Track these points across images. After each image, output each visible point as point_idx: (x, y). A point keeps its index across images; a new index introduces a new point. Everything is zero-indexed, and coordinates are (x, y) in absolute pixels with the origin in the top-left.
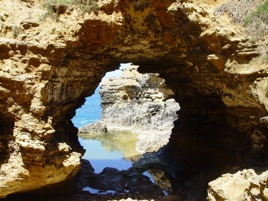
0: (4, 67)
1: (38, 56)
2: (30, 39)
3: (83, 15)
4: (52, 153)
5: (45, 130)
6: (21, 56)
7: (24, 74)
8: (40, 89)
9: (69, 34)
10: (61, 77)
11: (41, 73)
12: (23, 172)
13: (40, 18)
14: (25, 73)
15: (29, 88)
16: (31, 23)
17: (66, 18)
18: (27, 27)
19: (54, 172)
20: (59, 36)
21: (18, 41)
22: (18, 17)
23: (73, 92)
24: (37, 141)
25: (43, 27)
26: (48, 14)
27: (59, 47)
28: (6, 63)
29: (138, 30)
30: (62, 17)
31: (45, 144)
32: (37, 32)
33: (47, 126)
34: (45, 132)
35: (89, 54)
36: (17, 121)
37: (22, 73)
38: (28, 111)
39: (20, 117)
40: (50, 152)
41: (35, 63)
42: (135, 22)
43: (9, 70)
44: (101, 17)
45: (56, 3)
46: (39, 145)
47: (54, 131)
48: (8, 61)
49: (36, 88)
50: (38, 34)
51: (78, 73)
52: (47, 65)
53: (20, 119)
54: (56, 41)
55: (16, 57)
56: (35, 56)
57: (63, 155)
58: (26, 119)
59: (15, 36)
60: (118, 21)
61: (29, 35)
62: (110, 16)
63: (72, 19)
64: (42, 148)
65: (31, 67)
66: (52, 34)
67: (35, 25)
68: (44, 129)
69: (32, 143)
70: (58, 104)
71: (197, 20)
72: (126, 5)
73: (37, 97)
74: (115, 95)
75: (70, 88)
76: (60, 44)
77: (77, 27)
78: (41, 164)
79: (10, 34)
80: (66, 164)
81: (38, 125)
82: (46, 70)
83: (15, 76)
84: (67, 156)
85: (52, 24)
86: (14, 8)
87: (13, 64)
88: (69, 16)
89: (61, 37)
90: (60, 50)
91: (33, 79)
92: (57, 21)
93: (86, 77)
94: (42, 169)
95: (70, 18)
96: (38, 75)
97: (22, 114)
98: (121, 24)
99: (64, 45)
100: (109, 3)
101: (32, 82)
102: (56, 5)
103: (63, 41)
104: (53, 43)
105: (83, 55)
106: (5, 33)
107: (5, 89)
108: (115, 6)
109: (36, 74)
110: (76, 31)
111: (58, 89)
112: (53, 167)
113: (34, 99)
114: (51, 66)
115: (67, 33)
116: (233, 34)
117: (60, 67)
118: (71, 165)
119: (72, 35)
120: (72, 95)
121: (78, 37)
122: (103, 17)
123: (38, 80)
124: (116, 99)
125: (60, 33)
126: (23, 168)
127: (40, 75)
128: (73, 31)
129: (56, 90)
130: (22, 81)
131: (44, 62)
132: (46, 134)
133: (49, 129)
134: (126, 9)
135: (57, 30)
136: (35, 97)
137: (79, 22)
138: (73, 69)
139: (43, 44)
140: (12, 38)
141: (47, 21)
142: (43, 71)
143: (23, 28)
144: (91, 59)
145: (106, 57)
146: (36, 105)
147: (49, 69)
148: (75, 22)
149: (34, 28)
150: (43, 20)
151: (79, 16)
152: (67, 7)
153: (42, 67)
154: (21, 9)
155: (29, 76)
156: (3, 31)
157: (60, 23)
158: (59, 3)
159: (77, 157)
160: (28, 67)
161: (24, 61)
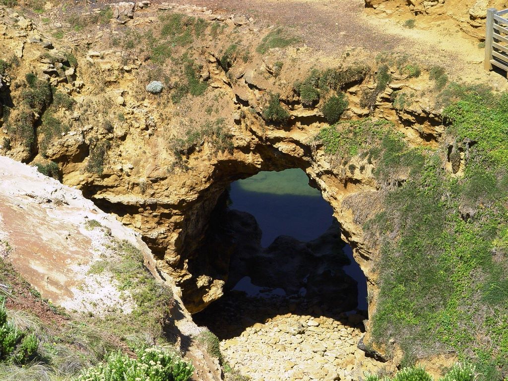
0: (135, 223)
1: (170, 210)
2: (160, 195)
3: (216, 153)
5: (181, 278)
6: (151, 211)
7: (156, 230)
8: (174, 242)
9: (201, 182)
11: (173, 224)
13: (168, 170)
15: (162, 242)
16: (158, 178)
17: (197, 158)
25: (172, 181)
27: (190, 201)
28: (136, 219)
30: (192, 162)
31: (182, 289)
32: (166, 187)
33: (184, 272)
34: (181, 280)
37: (154, 228)
38: (161, 259)
41: (169, 216)
44: (236, 157)
45: (184, 146)
47: (191, 275)
48: (138, 217)
49: (170, 240)
50: (167, 189)
52: (178, 217)
54: (187, 194)
55: (146, 214)
56: (166, 211)
57: (203, 290)
59: (143, 192)
60: (257, 164)
61: (158, 191)
62: (247, 155)
63: (204, 158)
65: (162, 220)
66: (183, 188)
67: (163, 179)
68: (180, 276)
70: (194, 237)
71: (329, 201)
73: (171, 249)
76: (193, 197)
77: (209, 171)
79: (138, 189)
80: (207, 299)
81: (173, 273)
82: (178, 221)
84: (207, 290)
85: (182, 177)
86: (137, 152)
87: (143, 220)
88: (200, 154)
89: (192, 188)
90: (193, 203)
91: (166, 232)
92: (186, 171)
95: (201, 157)
96: (170, 227)
99: (196, 196)
100: (245, 145)
101: (165, 235)
102: (184, 148)
103: (195, 192)
104: (184, 197)
106: (132, 188)
108: (252, 148)
110: (209, 175)
113: (168, 250)
114: (183, 216)
115: (198, 182)
116: (354, 234)
118: (212, 300)
119: (204, 182)
121: (211, 180)
122: (240, 156)
123: (171, 230)
125: (191, 186)
127: (172, 226)
128: (205, 177)
130: (154, 237)
131: (175, 214)
133: (185, 275)
135: (188, 184)
136: (169, 249)
137: (212, 162)
139: (173, 200)
140: (140, 194)
141: (176, 173)
142: (175, 222)
143: (151, 183)
146: (170, 256)
147: (182, 219)
148: (207, 163)
149: (162, 182)
150: (171, 171)
151: (211, 154)
152: (196, 145)
153: (174, 219)
154: (145, 153)
155: (162, 229)
156: (130, 188)
157: (190, 172)
158: (187, 144)
159: (219, 286)
160: (159, 221)
161: (155, 216)
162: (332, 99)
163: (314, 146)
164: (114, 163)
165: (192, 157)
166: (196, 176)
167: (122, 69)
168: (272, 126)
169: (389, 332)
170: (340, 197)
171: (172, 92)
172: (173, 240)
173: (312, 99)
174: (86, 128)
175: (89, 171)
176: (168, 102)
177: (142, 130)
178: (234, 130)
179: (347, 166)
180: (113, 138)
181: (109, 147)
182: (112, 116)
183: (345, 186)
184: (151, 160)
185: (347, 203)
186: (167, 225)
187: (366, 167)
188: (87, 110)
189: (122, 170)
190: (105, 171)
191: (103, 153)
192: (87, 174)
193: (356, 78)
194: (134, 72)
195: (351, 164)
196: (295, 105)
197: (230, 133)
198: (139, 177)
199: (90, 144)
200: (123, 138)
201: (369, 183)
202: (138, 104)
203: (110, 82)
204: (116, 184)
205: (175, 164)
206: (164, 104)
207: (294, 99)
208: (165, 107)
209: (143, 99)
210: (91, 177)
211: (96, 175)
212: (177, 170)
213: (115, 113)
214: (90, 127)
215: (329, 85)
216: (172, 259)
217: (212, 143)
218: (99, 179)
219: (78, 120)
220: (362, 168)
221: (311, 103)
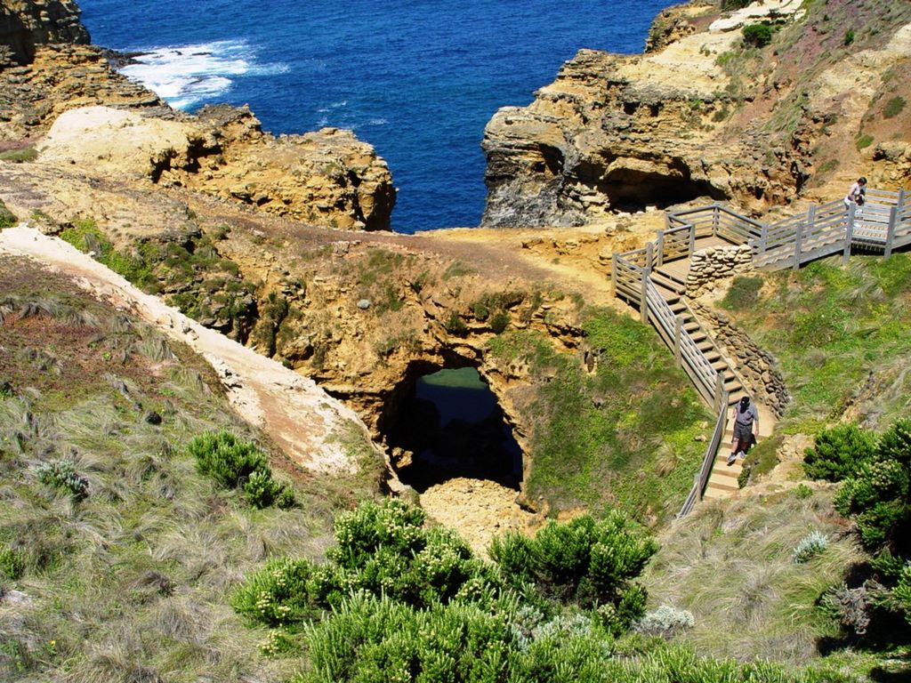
1: (373, 397)
2: (366, 385)
3: (409, 354)
6: (359, 398)
9: (398, 376)
13: (372, 367)
16: (365, 372)
17: (395, 358)
21: (359, 390)
22: (354, 365)
25: (375, 375)
30: (391, 361)
33: (383, 444)
41: (372, 402)
44: (425, 358)
50: (371, 381)
52: (380, 402)
54: (387, 385)
55: (355, 400)
56: (371, 398)
59: (354, 383)
60: (439, 363)
61: (364, 383)
62: (433, 356)
63: (400, 358)
65: (367, 405)
66: (383, 380)
67: (369, 373)
71: (495, 392)
74: (517, 161)
76: (391, 387)
77: (403, 368)
79: (349, 382)
82: (379, 406)
84: (400, 458)
85: (383, 372)
86: (349, 353)
88: (397, 356)
89: (391, 381)
90: (391, 392)
92: (385, 367)
95: (398, 358)
96: (373, 410)
99: (393, 387)
100: (431, 349)
102: (385, 350)
103: (393, 384)
104: (384, 387)
106: (345, 380)
108: (437, 352)
110: (403, 372)
114: (383, 402)
115: (395, 377)
116: (513, 417)
119: (400, 376)
121: (405, 375)
124: (518, 169)
125: (390, 379)
127: (375, 409)
128: (400, 373)
131: (377, 401)
134: (447, 357)
135: (387, 378)
137: (406, 362)
139: (376, 389)
140: (351, 385)
142: (377, 407)
143: (359, 376)
147: (383, 405)
148: (402, 362)
149: (368, 376)
150: (375, 368)
151: (405, 355)
152: (394, 348)
153: (376, 404)
154: (355, 353)
155: (367, 412)
156: (343, 380)
157: (389, 368)
158: (387, 348)
159: (409, 456)
160: (365, 405)
161: (362, 402)
162: (499, 315)
163: (484, 351)
164: (332, 361)
165: (391, 357)
166: (394, 371)
167: (339, 291)
168: (453, 334)
169: (539, 491)
170: (503, 389)
171: (377, 308)
172: (375, 421)
173: (483, 315)
174: (312, 334)
175: (313, 367)
176: (373, 315)
177: (354, 336)
178: (423, 337)
179: (509, 366)
180: (331, 342)
181: (329, 349)
182: (331, 326)
183: (508, 381)
184: (359, 359)
185: (509, 394)
186: (371, 408)
187: (523, 367)
188: (313, 321)
189: (337, 366)
190: (325, 367)
191: (323, 353)
192: (311, 369)
194: (348, 293)
195: (512, 364)
196: (471, 319)
197: (420, 340)
198: (351, 372)
199: (314, 346)
200: (339, 342)
201: (525, 379)
202: (351, 317)
203: (330, 300)
204: (333, 377)
205: (377, 363)
206: (370, 317)
207: (470, 315)
208: (371, 319)
209: (355, 313)
210: (316, 371)
212: (380, 366)
213: (333, 323)
214: (315, 333)
215: (496, 305)
217: (406, 347)
218: (322, 373)
219: (306, 328)
220: (521, 368)
221: (482, 318)
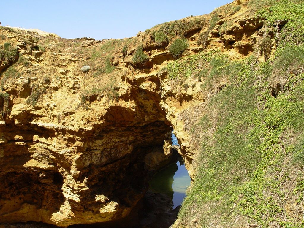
0: (53, 143)
1: (74, 136)
2: (68, 124)
3: (108, 101)
4: (89, 203)
5: (80, 188)
6: (63, 136)
8: (75, 160)
9: (96, 118)
10: (98, 146)
11: (76, 147)
12: (71, 214)
13: (75, 108)
14: (66, 147)
15: (68, 159)
16: (69, 112)
17: (97, 104)
18: (67, 114)
19: (92, 216)
20: (87, 121)
21: (61, 126)
22: (62, 106)
23: (119, 152)
24: (76, 195)
25: (76, 115)
26: (81, 104)
27: (87, 130)
28: (54, 141)
29: (151, 112)
30: (93, 106)
31: (81, 197)
32: (72, 119)
33: (82, 185)
34: (80, 189)
35: (122, 127)
36: (64, 179)
37: (63, 148)
38: (70, 173)
39: (65, 176)
40: (88, 202)
41: (73, 141)
42: (147, 107)
43: (55, 146)
44: (121, 104)
46: (76, 197)
47: (88, 188)
48: (55, 139)
49: (73, 158)
50: (73, 120)
51: (117, 140)
52: (80, 142)
53: (66, 178)
54: (85, 125)
55: (59, 137)
56: (72, 136)
57: (100, 204)
58: (69, 178)
59: (59, 121)
60: (132, 108)
61: (67, 121)
62: (127, 102)
63: (101, 105)
64: (78, 200)
65: (70, 144)
66: (82, 120)
67: (72, 113)
68: (79, 187)
69: (72, 196)
70: (97, 166)
71: (170, 120)
72: (136, 95)
73: (74, 165)
75: (113, 150)
76: (88, 128)
77: (102, 113)
78: (82, 210)
79: (56, 120)
80: (102, 211)
81: (75, 184)
82: (79, 145)
83: (58, 150)
84: (103, 205)
85: (83, 113)
86: (61, 98)
87: (58, 142)
88: (99, 102)
89: (89, 122)
90: (88, 132)
91: (71, 152)
92: (87, 109)
93: (127, 141)
94: (82, 213)
95: (100, 104)
96: (75, 149)
97: (67, 175)
98: (134, 110)
99: (91, 128)
100: (125, 93)
101: (70, 154)
102: (88, 95)
103: (91, 125)
104: (82, 127)
105: (117, 128)
106: (53, 119)
107: (55, 158)
108: (129, 96)
109: (73, 149)
110: (102, 116)
111: (98, 155)
112: (90, 213)
113: (72, 166)
114: (83, 143)
115: (93, 119)
116: (183, 140)
117: (95, 140)
118: (106, 212)
119: (98, 119)
120: (118, 155)
121: (104, 119)
122: (123, 103)
123: (75, 152)
125: (88, 120)
126: (71, 211)
127: (76, 149)
128: (99, 116)
129: (95, 156)
130: (62, 154)
131: (78, 140)
132: (80, 191)
133: (84, 187)
134: (138, 98)
135: (86, 118)
137: (105, 107)
138: (112, 137)
139: (76, 128)
140: (57, 123)
141: (79, 110)
142: (77, 146)
143: (64, 115)
144: (125, 130)
145: (137, 128)
146: (73, 170)
147: (82, 145)
148: (102, 108)
149: (71, 116)
150: (77, 109)
151: (106, 102)
152: (97, 95)
153: (77, 143)
154: (66, 99)
155: (68, 150)
156: (52, 118)
157: (89, 111)
158: (90, 93)
159: (114, 205)
160: (68, 143)
161: (65, 140)
162: (177, 41)
163: (160, 74)
164: (45, 101)
165: (93, 103)
166: (93, 114)
167: (71, 60)
168: (138, 70)
170: (176, 114)
171: (95, 72)
172: (75, 159)
173: (162, 40)
174: (33, 78)
176: (91, 77)
177: (71, 88)
178: (121, 84)
179: (182, 86)
180: (49, 87)
181: (45, 92)
182: (53, 77)
183: (181, 105)
184: (68, 103)
185: (182, 117)
186: (73, 148)
187: (196, 84)
188: (37, 70)
189: (48, 106)
190: (38, 105)
191: (39, 94)
192: (27, 105)
193: (195, 27)
194: (77, 62)
195: (185, 83)
196: (152, 50)
197: (117, 86)
198: (58, 111)
199: (33, 87)
200: (56, 89)
201: (198, 98)
202: (74, 77)
203: (62, 65)
204: (43, 115)
205: (80, 105)
206: (88, 77)
207: (151, 44)
208: (88, 79)
209: (78, 75)
210: (29, 107)
211: (32, 107)
212: (81, 108)
213: (55, 76)
214: (35, 78)
215: (176, 32)
216: (74, 172)
217: (108, 95)
218: (34, 109)
219: (29, 73)
220: (194, 86)
221: (161, 44)
